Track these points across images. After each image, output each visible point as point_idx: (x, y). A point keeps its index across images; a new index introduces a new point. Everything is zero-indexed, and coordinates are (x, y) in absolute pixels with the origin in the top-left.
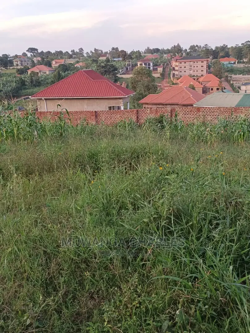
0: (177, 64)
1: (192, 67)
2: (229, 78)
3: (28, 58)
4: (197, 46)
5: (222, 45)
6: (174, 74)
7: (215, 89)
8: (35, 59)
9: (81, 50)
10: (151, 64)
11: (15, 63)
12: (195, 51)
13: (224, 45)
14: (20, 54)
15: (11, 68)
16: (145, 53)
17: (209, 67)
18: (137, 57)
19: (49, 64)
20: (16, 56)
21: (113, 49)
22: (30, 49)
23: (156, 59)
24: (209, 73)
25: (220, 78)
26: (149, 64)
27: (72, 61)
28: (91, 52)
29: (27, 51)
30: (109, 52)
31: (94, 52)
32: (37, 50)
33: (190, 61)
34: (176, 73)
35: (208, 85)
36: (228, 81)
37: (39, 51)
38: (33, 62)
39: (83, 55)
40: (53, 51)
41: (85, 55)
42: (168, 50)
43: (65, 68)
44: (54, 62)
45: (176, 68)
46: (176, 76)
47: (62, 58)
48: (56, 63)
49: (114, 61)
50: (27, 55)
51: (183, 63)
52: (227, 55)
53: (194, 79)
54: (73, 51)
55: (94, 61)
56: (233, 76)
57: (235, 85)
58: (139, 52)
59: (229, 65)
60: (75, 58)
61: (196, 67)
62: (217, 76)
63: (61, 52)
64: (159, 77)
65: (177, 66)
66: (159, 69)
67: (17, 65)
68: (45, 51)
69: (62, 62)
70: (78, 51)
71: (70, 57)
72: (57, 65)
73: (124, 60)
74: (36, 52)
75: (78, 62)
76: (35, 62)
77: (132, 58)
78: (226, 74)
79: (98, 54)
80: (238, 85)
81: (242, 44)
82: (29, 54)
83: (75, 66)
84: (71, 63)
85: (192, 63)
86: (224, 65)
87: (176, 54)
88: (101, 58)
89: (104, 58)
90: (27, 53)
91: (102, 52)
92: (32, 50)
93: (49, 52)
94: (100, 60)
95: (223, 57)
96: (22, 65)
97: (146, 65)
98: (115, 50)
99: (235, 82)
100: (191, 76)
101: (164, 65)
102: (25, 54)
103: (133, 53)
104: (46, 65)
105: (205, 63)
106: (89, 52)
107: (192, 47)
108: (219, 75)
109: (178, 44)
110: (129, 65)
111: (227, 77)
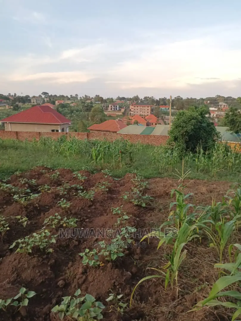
0: (133, 107)
1: (142, 110)
2: (164, 118)
3: (42, 98)
4: (148, 97)
5: (163, 98)
6: (130, 113)
7: (154, 124)
8: (45, 99)
9: (77, 95)
10: (118, 107)
11: (32, 101)
12: (147, 100)
13: (165, 98)
14: (37, 95)
15: (30, 104)
16: (117, 99)
17: (152, 110)
18: (110, 102)
19: (54, 103)
20: (34, 97)
21: (96, 96)
22: (43, 93)
23: (122, 103)
24: (152, 114)
25: (158, 117)
26: (116, 107)
27: (69, 102)
28: (83, 97)
29: (42, 94)
30: (94, 98)
31: (84, 97)
32: (48, 94)
33: (141, 106)
34: (132, 113)
35: (150, 121)
36: (163, 119)
37: (50, 95)
38: (44, 101)
39: (78, 99)
40: (58, 95)
41: (79, 99)
42: (130, 98)
43: (63, 106)
44: (57, 102)
45: (132, 110)
46: (131, 115)
47: (63, 99)
48: (58, 102)
49: (96, 103)
50: (41, 96)
51: (136, 107)
52: (165, 104)
53: (142, 117)
54: (71, 96)
55: (82, 102)
56: (166, 117)
57: (167, 122)
58: (112, 99)
59: (165, 110)
60: (72, 100)
61: (144, 110)
62: (156, 116)
63: (63, 96)
64: (121, 115)
65: (132, 108)
66: (122, 110)
67: (34, 102)
68: (53, 95)
69: (62, 102)
70: (75, 96)
71: (69, 99)
72: (58, 104)
73: (102, 103)
74: (47, 95)
75: (72, 103)
76: (46, 101)
77: (107, 102)
78: (162, 115)
79: (87, 98)
80: (168, 122)
81: (175, 98)
82: (43, 96)
83: (70, 105)
84: (68, 103)
85: (142, 107)
86: (162, 109)
87: (134, 101)
88: (88, 101)
89: (90, 101)
90: (42, 95)
91: (89, 97)
92: (45, 93)
93: (56, 96)
94: (87, 102)
95: (162, 105)
96: (37, 102)
97: (114, 107)
98: (97, 96)
99: (166, 120)
100: (140, 115)
101: (126, 107)
102: (40, 96)
103: (108, 99)
104: (51, 103)
105: (150, 107)
106: (82, 97)
107: (145, 98)
108: (157, 116)
109: (137, 96)
110: (104, 106)
111: (163, 117)
